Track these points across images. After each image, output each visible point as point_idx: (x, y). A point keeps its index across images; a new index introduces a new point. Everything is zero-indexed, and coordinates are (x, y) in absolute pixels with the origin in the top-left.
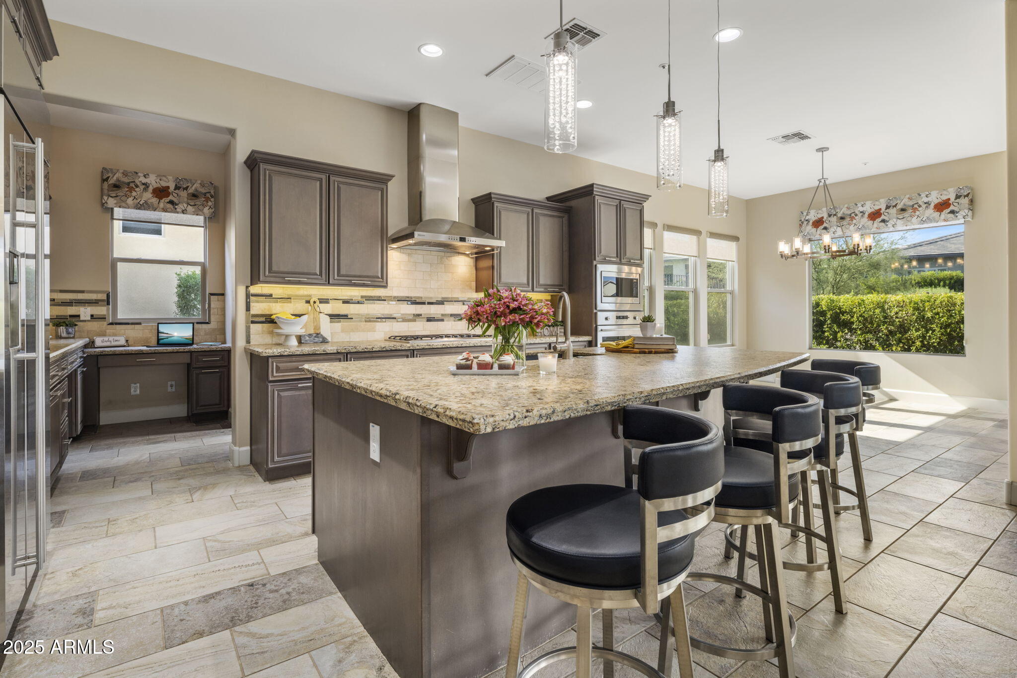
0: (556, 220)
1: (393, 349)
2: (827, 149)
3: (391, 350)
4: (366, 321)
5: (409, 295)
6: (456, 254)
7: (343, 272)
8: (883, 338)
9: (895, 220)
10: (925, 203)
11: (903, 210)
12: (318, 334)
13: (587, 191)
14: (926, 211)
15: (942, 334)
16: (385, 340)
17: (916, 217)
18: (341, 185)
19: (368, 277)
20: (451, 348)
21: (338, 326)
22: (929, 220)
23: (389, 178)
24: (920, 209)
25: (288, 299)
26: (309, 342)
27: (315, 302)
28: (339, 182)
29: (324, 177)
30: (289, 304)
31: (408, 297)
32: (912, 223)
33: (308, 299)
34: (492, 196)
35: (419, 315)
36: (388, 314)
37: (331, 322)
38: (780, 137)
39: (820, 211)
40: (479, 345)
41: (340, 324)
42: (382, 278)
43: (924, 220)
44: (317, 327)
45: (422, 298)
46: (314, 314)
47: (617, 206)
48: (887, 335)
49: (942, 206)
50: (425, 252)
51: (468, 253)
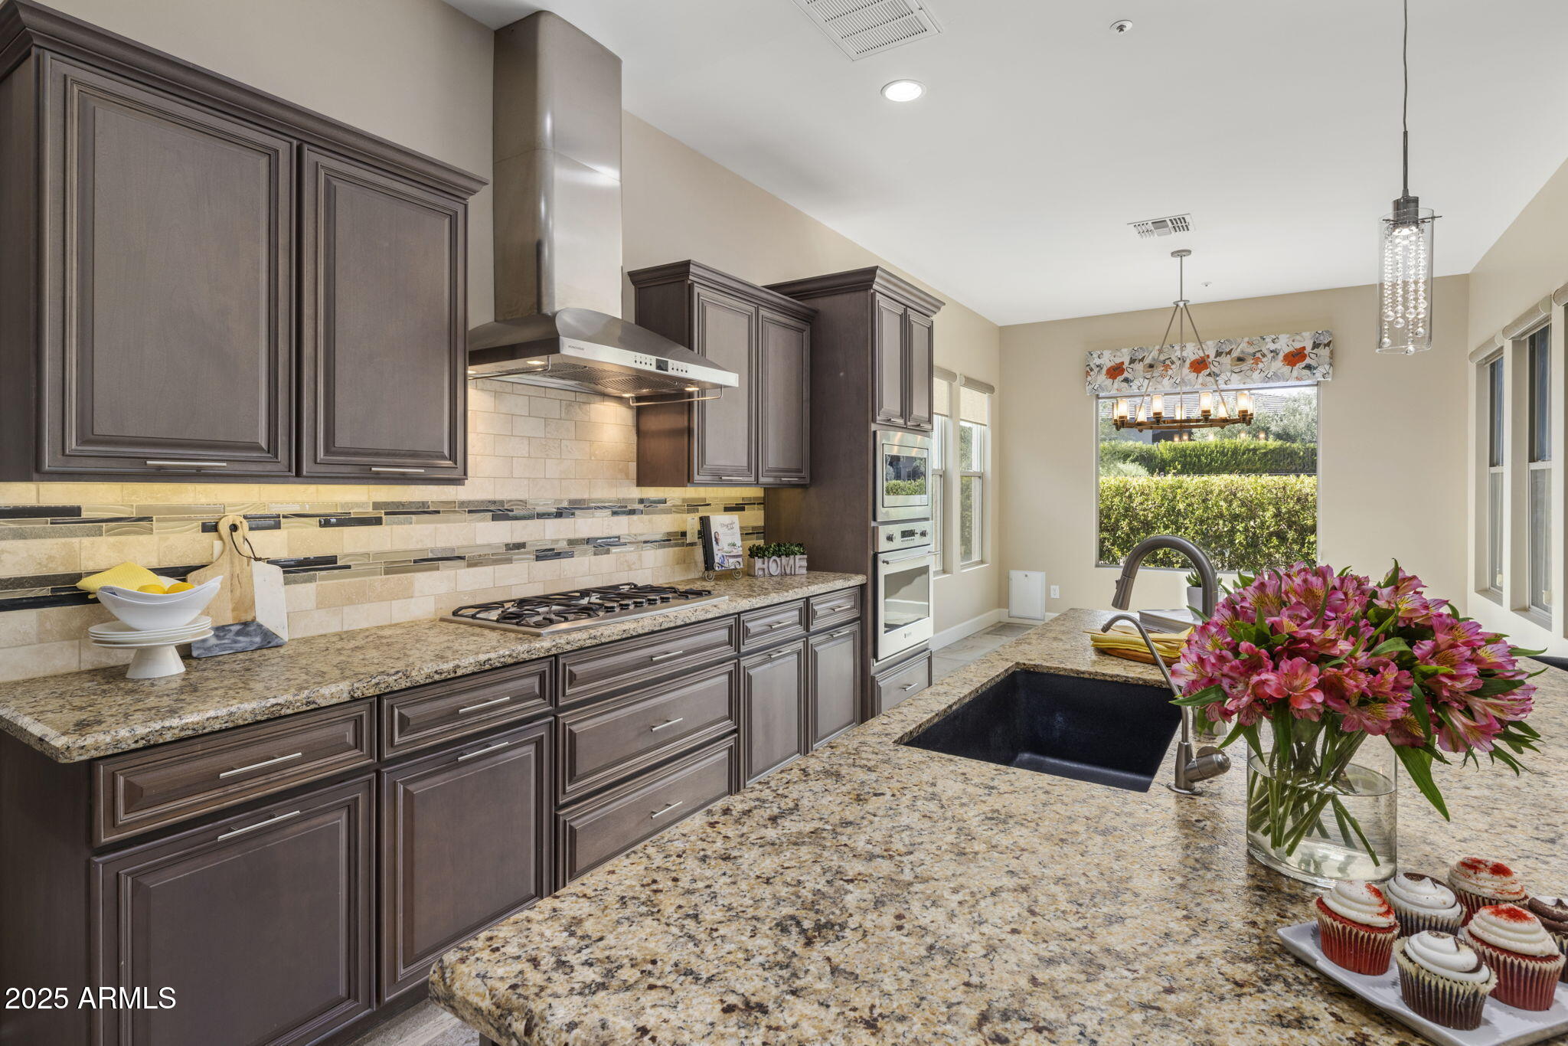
0: (793, 334)
1: (510, 661)
2: (1189, 252)
3: (506, 666)
4: (386, 573)
5: (498, 497)
6: (597, 398)
7: (342, 440)
8: (1122, 539)
9: (1229, 374)
10: (1272, 352)
11: (1240, 359)
12: (246, 624)
13: (861, 281)
14: (1273, 363)
15: (1196, 532)
16: (442, 620)
17: (1259, 371)
18: (335, 182)
19: (414, 454)
20: (640, 635)
21: (307, 591)
22: (1276, 377)
23: (473, 185)
24: (1264, 360)
25: (142, 520)
26: (216, 652)
27: (234, 528)
28: (331, 174)
29: (282, 146)
30: (141, 538)
31: (494, 502)
32: (1252, 379)
33: (210, 518)
34: (693, 269)
35: (520, 546)
36: (444, 550)
37: (287, 583)
38: (1150, 223)
39: (1118, 354)
40: (693, 620)
41: (310, 587)
42: (453, 456)
43: (1269, 376)
44: (245, 603)
45: (525, 502)
46: (232, 563)
47: (901, 316)
48: (1128, 535)
49: (1295, 358)
50: (532, 391)
51: (627, 395)
